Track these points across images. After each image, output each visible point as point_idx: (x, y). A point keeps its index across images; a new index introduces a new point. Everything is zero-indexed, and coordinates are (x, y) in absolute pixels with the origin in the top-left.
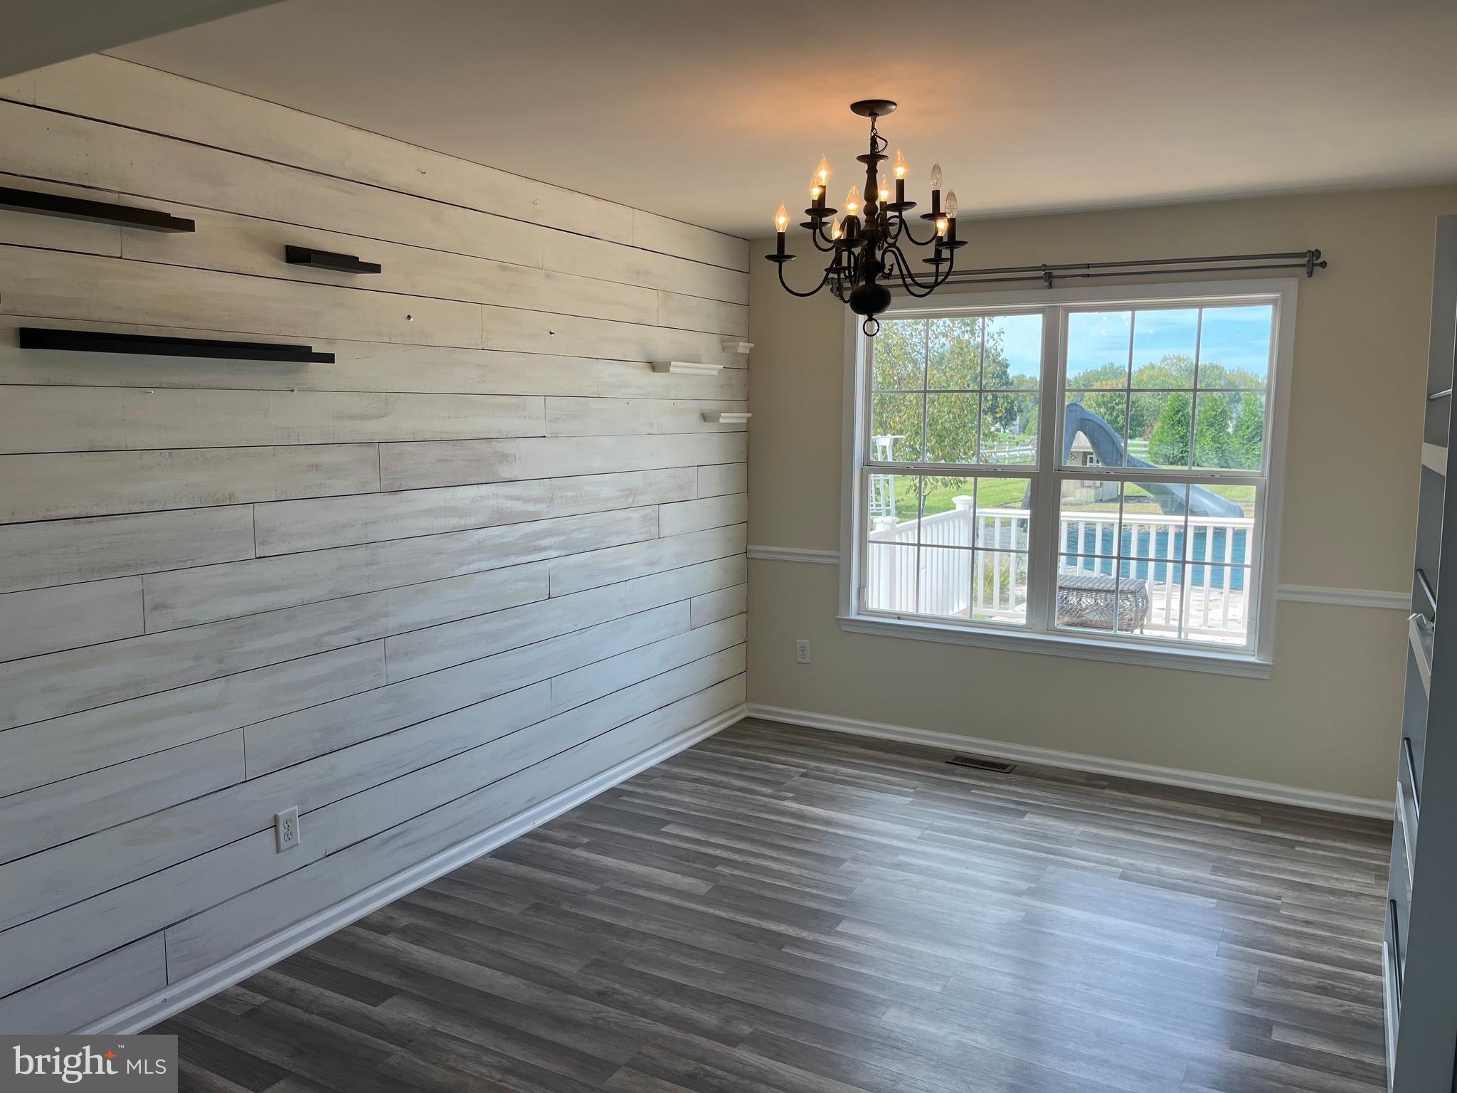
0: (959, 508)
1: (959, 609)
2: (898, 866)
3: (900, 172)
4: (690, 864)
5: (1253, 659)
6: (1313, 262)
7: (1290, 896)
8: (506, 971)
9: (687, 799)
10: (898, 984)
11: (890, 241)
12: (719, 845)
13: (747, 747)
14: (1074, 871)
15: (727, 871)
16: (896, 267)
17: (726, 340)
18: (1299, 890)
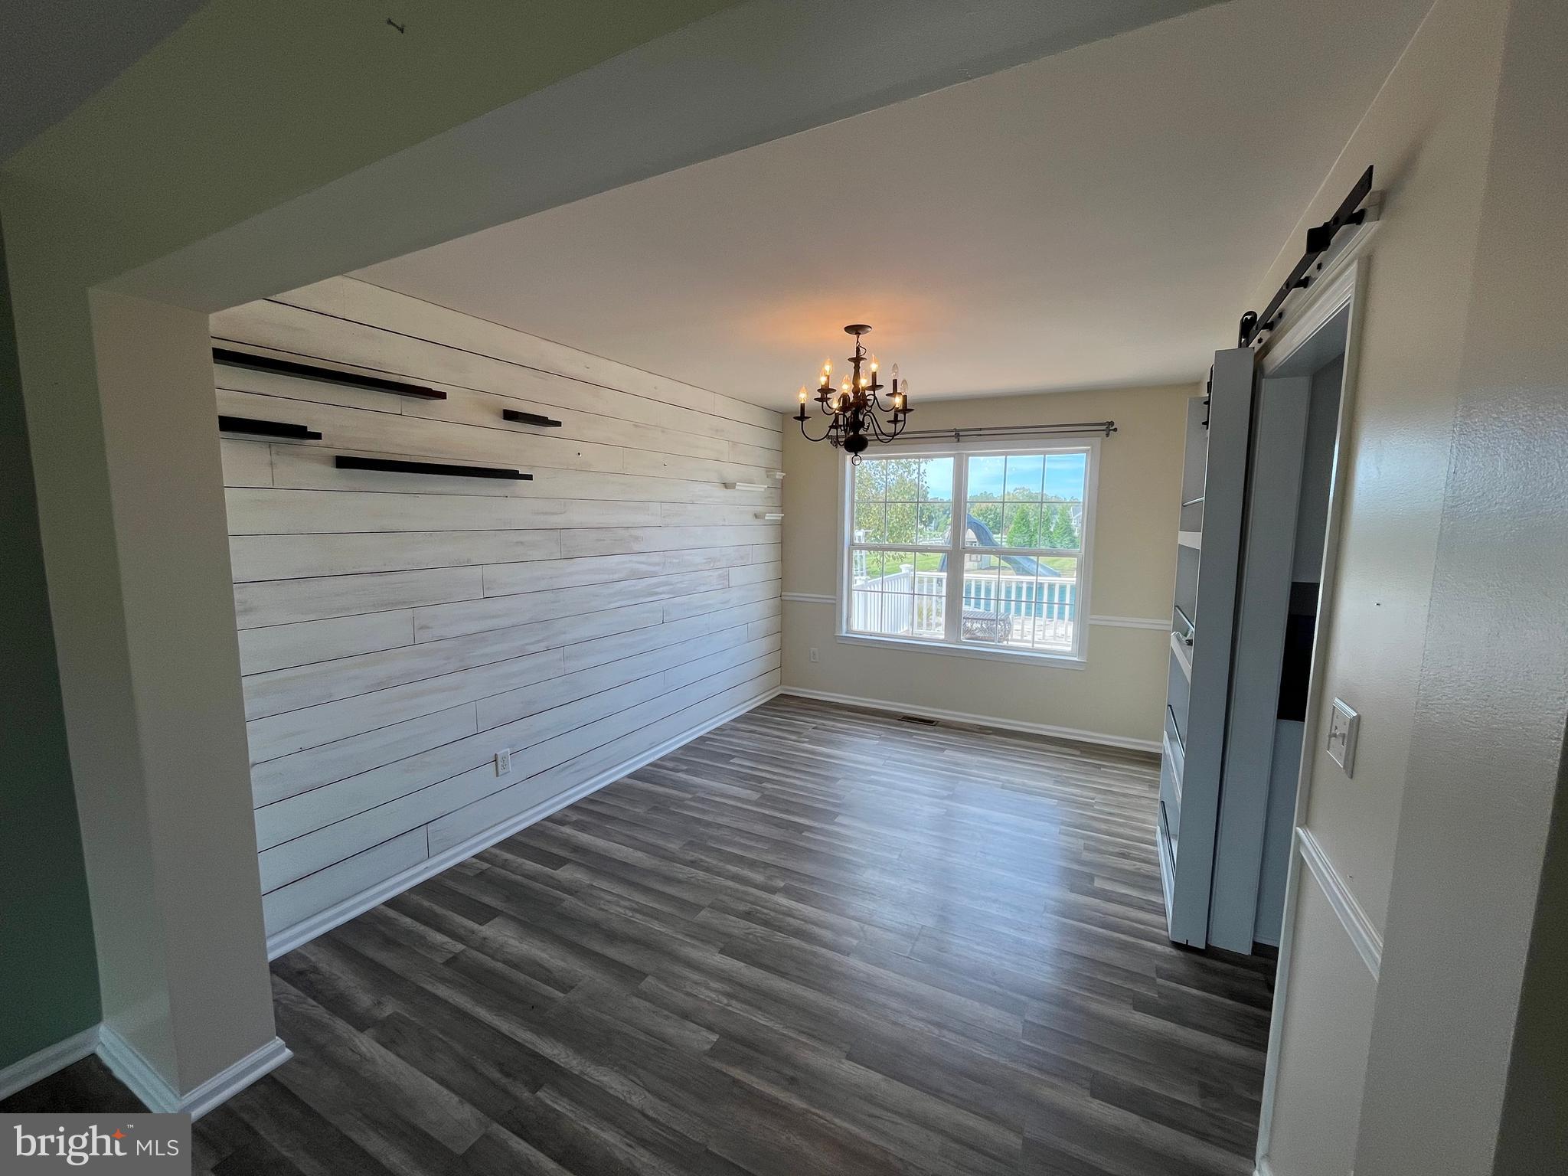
0: (904, 571)
1: (904, 630)
2: (871, 782)
3: (874, 367)
4: (747, 782)
5: (1076, 659)
6: (1109, 428)
7: (1099, 797)
8: (636, 848)
9: (745, 743)
10: (872, 854)
11: (868, 409)
12: (764, 770)
13: (781, 711)
14: (973, 784)
15: (769, 786)
16: (871, 424)
17: (769, 470)
18: (1105, 794)
